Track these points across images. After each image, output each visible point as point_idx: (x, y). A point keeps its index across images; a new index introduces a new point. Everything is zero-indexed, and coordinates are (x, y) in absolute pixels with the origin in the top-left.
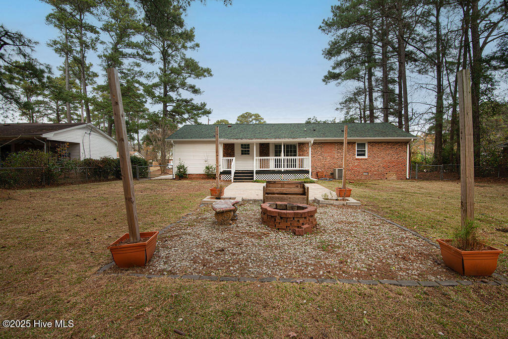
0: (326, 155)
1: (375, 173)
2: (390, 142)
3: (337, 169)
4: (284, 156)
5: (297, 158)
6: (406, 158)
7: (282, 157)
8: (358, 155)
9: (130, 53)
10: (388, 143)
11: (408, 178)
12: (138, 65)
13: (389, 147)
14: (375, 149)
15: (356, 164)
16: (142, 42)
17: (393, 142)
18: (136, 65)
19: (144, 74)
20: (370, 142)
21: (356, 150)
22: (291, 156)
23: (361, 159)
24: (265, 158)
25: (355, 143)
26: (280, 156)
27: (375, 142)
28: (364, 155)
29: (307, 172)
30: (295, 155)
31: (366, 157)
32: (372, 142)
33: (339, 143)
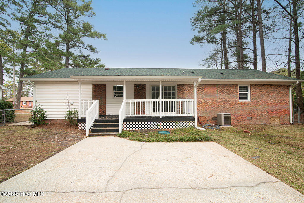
0: (207, 98)
1: (258, 117)
2: (272, 85)
3: (223, 114)
4: (162, 98)
5: (177, 101)
6: (289, 102)
7: (160, 100)
8: (241, 98)
9: (43, 20)
10: (271, 85)
11: (291, 122)
12: (49, 29)
13: (272, 90)
14: (258, 92)
15: (239, 108)
16: (54, 14)
17: (276, 85)
18: (48, 29)
19: (53, 36)
20: (252, 85)
21: (239, 92)
22: (170, 98)
23: (245, 103)
24: (140, 101)
25: (238, 85)
26: (157, 98)
27: (257, 85)
28: (246, 98)
29: (192, 119)
30: (174, 98)
31: (249, 100)
32: (255, 85)
33: (221, 85)
